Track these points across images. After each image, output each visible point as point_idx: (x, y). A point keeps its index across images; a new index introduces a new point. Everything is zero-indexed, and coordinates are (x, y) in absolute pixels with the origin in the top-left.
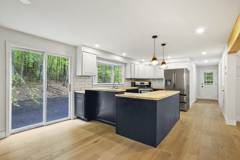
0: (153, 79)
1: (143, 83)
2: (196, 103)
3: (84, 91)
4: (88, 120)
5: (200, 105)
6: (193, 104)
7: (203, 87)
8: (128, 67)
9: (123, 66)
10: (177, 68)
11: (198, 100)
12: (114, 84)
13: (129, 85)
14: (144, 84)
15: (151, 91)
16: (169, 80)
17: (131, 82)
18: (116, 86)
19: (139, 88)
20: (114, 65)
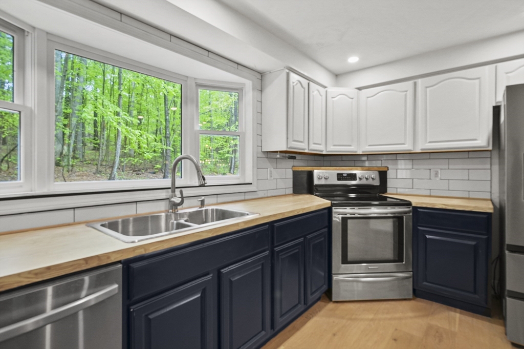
0: (395, 156)
1: (353, 177)
8: (275, 91)
9: (248, 84)
12: (173, 183)
13: (281, 184)
14: (357, 182)
17: (293, 171)
18: (184, 198)
19: (333, 205)
20: (198, 82)
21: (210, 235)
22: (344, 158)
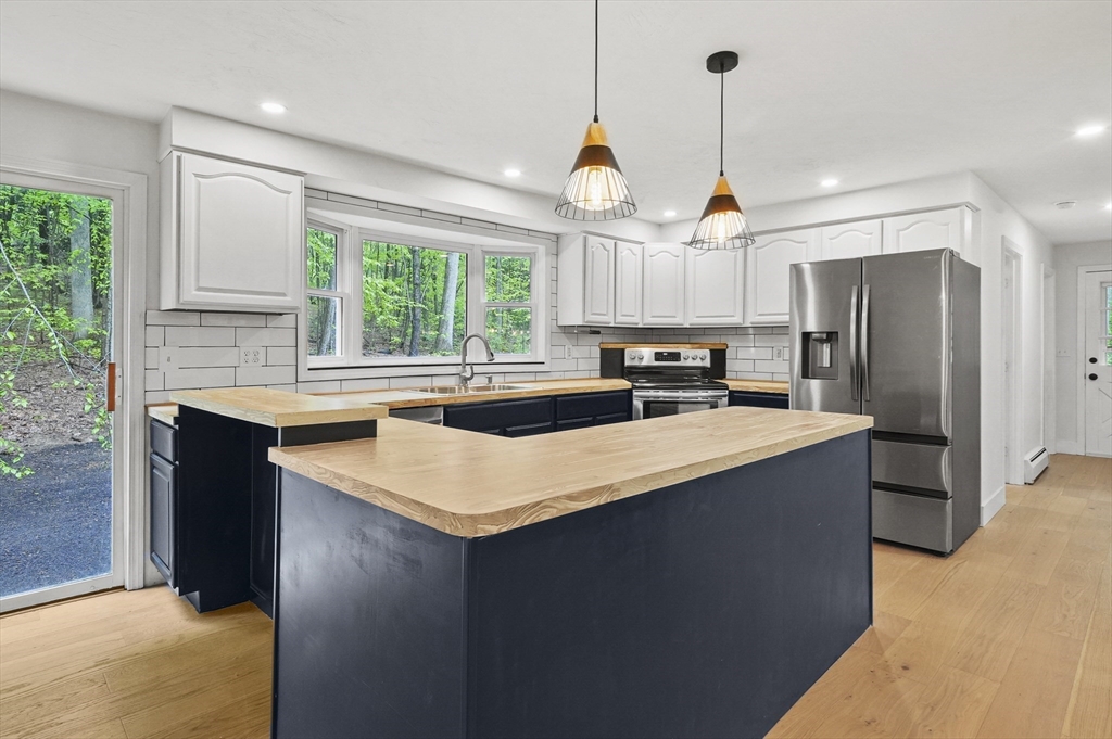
0: (737, 331)
1: (676, 356)
2: (1040, 489)
3: (175, 411)
4: (207, 607)
5: (1063, 501)
6: (1010, 490)
7: (1093, 377)
8: (572, 255)
10: (890, 250)
11: (1056, 469)
12: (464, 360)
13: (583, 365)
14: (682, 363)
15: (714, 406)
16: (825, 336)
17: (601, 349)
18: (473, 374)
19: (634, 387)
20: (485, 249)
21: (497, 398)
22: (655, 332)
